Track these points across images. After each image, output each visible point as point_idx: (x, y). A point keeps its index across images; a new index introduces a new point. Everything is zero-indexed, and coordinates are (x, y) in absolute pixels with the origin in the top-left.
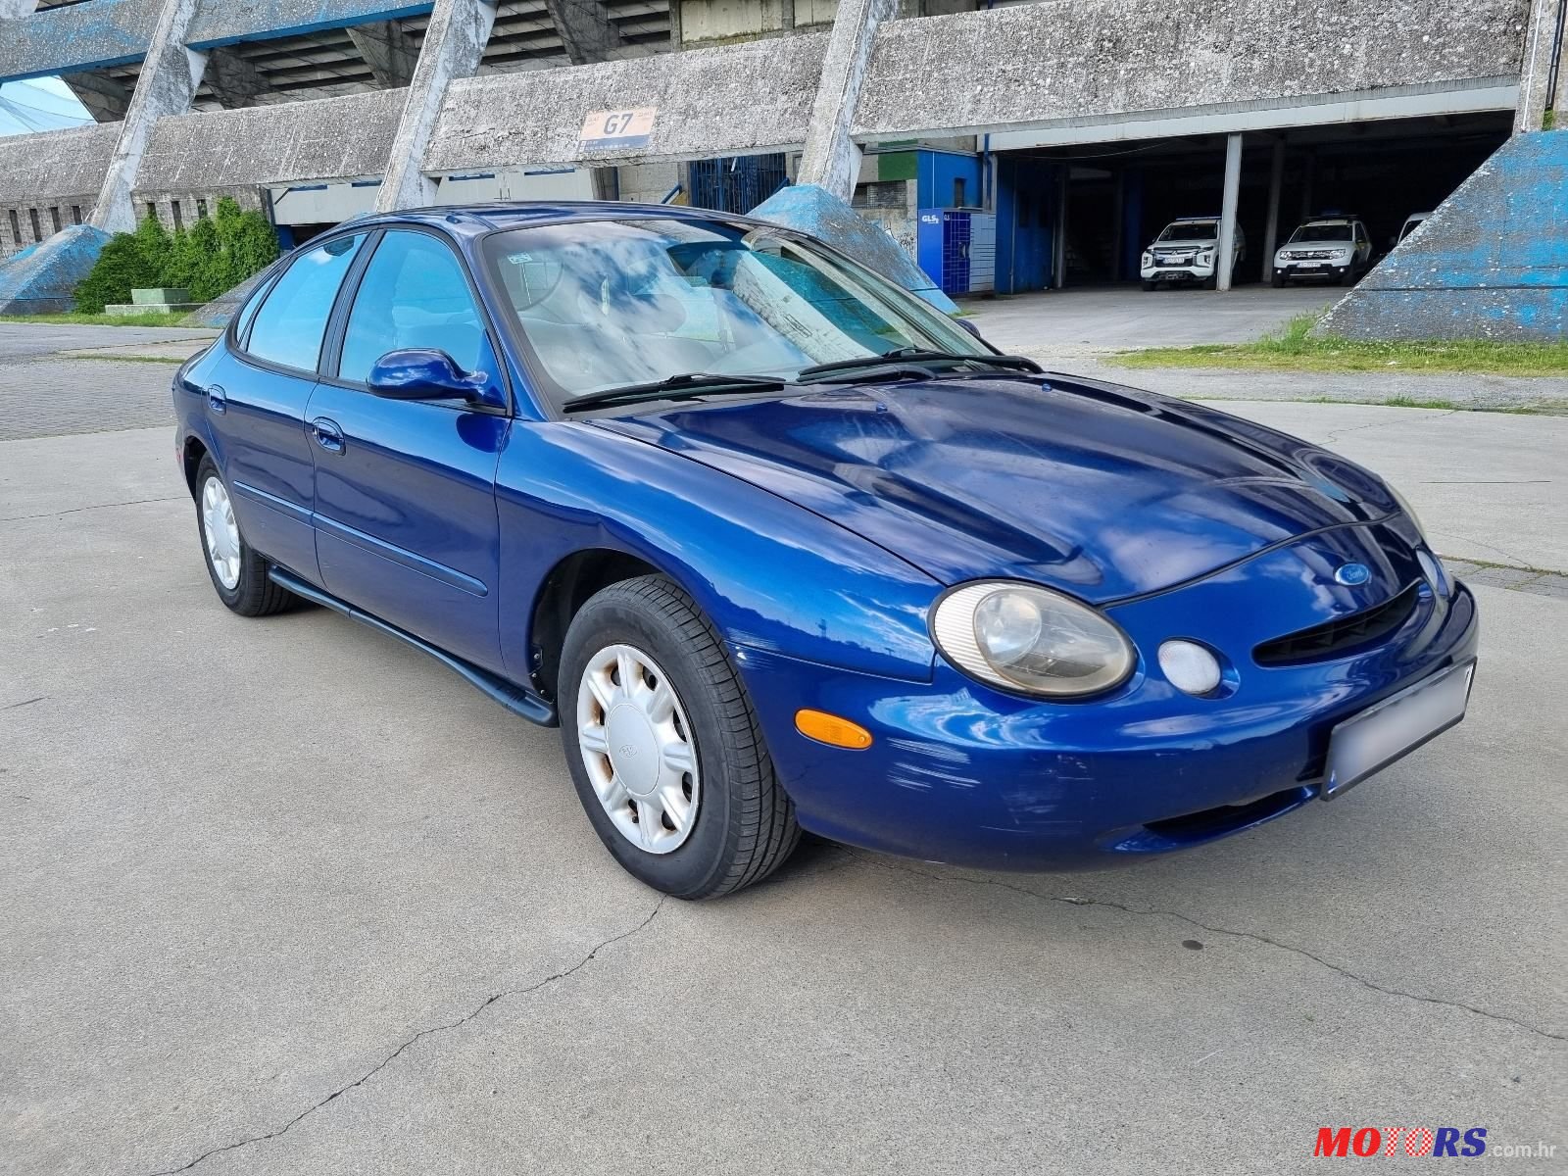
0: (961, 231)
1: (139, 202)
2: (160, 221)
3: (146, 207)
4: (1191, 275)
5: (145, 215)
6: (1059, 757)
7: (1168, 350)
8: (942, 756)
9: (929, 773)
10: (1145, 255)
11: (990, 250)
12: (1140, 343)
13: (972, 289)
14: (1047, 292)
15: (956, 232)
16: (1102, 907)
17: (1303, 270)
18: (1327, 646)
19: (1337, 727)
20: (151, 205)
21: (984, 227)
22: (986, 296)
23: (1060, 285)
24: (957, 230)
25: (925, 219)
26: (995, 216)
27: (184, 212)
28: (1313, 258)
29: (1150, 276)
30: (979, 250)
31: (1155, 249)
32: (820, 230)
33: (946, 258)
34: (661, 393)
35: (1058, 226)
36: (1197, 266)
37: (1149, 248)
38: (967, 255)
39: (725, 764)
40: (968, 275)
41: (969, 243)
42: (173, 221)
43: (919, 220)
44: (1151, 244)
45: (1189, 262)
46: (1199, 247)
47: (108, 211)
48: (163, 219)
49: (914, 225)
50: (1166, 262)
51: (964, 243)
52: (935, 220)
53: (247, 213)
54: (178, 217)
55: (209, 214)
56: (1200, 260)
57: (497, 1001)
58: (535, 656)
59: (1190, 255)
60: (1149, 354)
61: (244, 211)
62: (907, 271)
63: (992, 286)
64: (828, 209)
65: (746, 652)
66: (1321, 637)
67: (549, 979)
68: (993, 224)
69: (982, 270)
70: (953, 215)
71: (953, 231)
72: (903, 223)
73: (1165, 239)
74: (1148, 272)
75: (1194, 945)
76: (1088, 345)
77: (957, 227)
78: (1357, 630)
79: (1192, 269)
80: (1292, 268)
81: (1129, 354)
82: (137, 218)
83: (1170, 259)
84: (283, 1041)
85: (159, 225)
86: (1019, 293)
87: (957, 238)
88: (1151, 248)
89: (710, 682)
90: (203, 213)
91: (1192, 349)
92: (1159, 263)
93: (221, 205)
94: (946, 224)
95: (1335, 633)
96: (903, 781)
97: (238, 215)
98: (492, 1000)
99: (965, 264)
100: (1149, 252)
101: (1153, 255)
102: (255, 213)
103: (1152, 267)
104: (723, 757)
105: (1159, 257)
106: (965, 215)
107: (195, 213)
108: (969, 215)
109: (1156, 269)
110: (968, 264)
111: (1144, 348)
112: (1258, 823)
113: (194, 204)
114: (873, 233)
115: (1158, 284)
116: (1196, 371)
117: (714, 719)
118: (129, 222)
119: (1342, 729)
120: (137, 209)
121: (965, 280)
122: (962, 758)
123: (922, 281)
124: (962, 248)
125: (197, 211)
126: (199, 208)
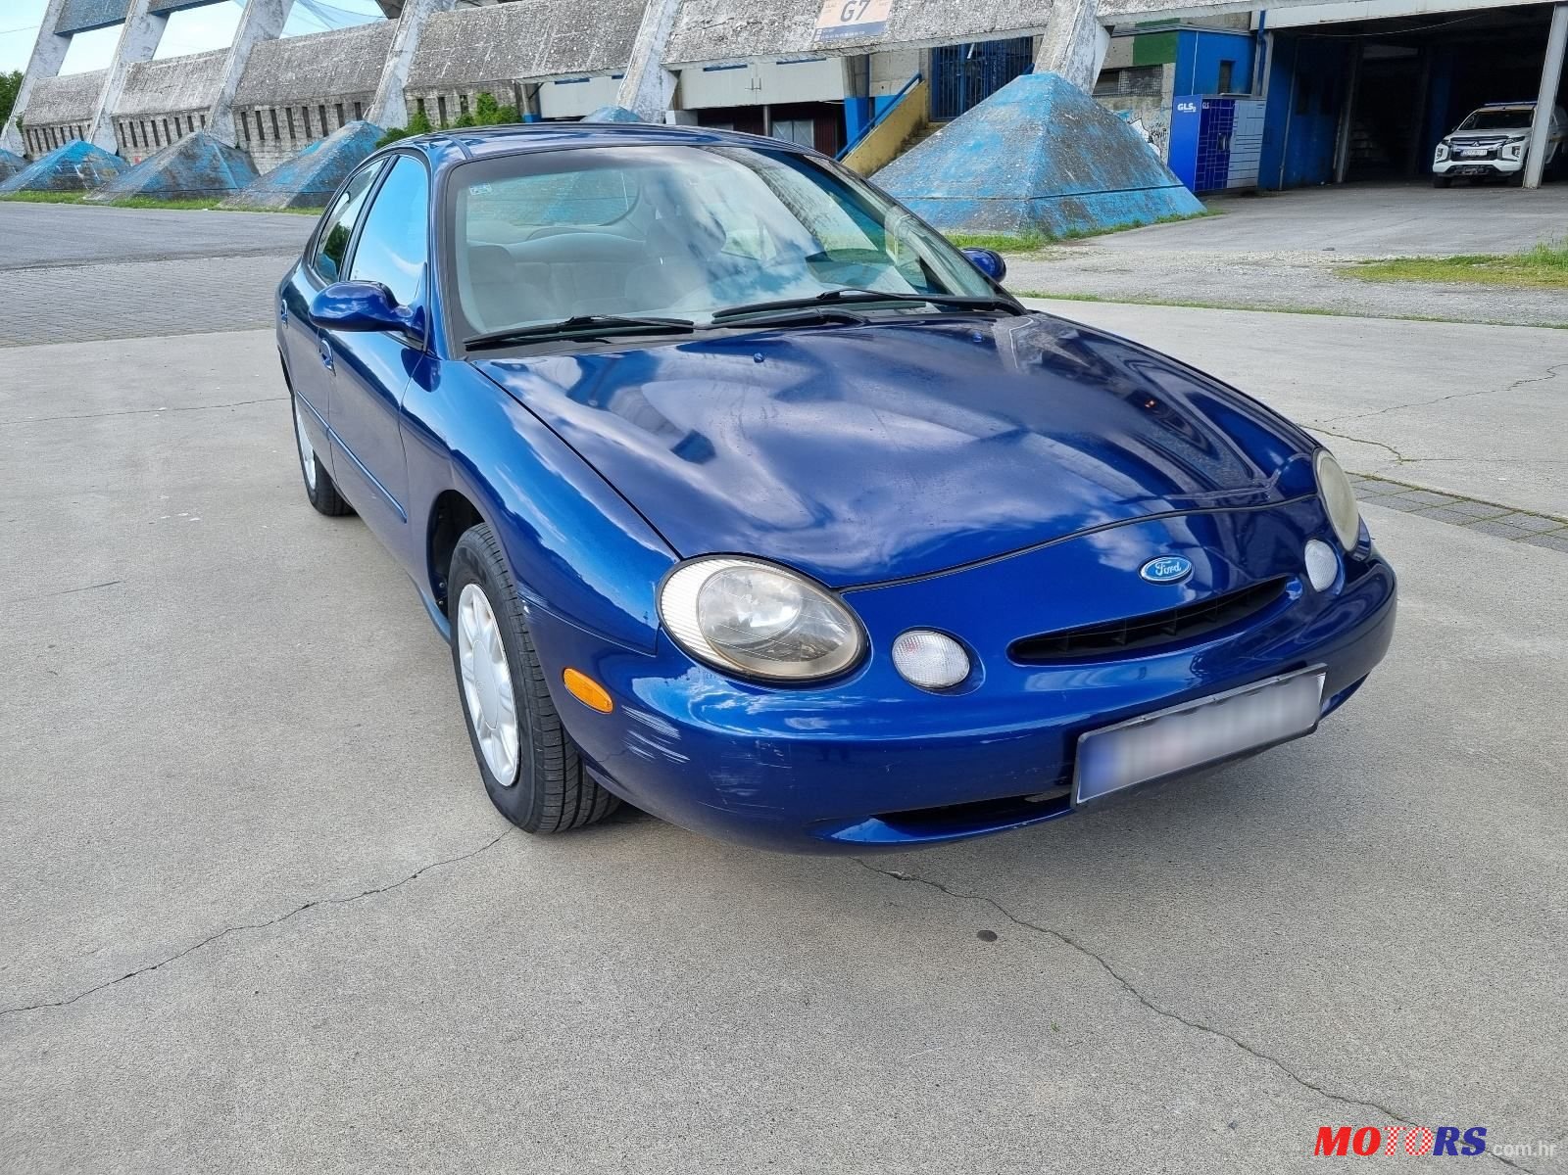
0: (1222, 120)
1: (410, 98)
2: (429, 118)
3: (416, 104)
4: (1493, 170)
5: (415, 111)
6: (757, 742)
7: (1423, 261)
8: (659, 729)
9: (652, 744)
10: (1440, 146)
11: (1256, 141)
12: (1393, 251)
13: (1230, 184)
14: (1325, 187)
15: (1216, 121)
16: (925, 886)
18: (1121, 645)
19: (1085, 736)
20: (421, 101)
21: (1250, 117)
22: (1247, 193)
23: (1340, 179)
24: (1217, 120)
25: (1181, 107)
26: (1265, 103)
27: (448, 108)
29: (1444, 170)
30: (1241, 142)
31: (1452, 140)
32: (1052, 122)
33: (1202, 150)
34: (561, 333)
35: (1345, 114)
36: (1502, 159)
37: (1446, 138)
38: (1228, 146)
39: (527, 710)
40: (1227, 169)
41: (1230, 134)
42: (439, 116)
43: (1174, 108)
44: (1450, 133)
45: (1492, 155)
46: (1507, 138)
47: (383, 107)
48: (430, 115)
49: (1168, 114)
50: (1464, 153)
51: (1224, 134)
52: (1191, 107)
53: (503, 108)
54: (443, 113)
55: (470, 109)
56: (1507, 152)
57: (311, 909)
58: (441, 584)
59: (1495, 147)
60: (1397, 267)
61: (500, 106)
62: (1149, 166)
63: (1255, 182)
64: (1064, 98)
65: (530, 606)
66: (1117, 634)
67: (365, 893)
68: (1262, 112)
69: (1244, 161)
70: (1213, 102)
71: (1212, 120)
72: (1156, 112)
73: (1468, 127)
74: (1441, 165)
75: (989, 936)
76: (1331, 253)
77: (1217, 115)
78: (1168, 629)
79: (1496, 163)
81: (1375, 265)
82: (408, 114)
83: (1469, 151)
84: (120, 920)
85: (427, 120)
86: (1288, 190)
87: (1216, 129)
88: (1448, 138)
89: (518, 630)
90: (464, 109)
91: (1451, 260)
92: (1455, 156)
93: (480, 100)
94: (1204, 112)
95: (1127, 631)
96: (636, 749)
97: (495, 110)
98: (307, 906)
99: (1224, 158)
100: (1445, 143)
101: (1450, 147)
102: (510, 108)
103: (1446, 160)
104: (526, 703)
105: (1456, 149)
106: (1229, 103)
107: (458, 109)
108: (1233, 102)
109: (1451, 163)
110: (1228, 156)
111: (1394, 257)
112: (1024, 823)
113: (457, 100)
114: (1114, 126)
115: (1452, 180)
116: (1441, 286)
117: (519, 666)
118: (401, 118)
119: (1089, 740)
120: (409, 105)
121: (1223, 175)
122: (673, 732)
123: (1165, 179)
124: (1221, 138)
125: (459, 106)
126: (462, 103)
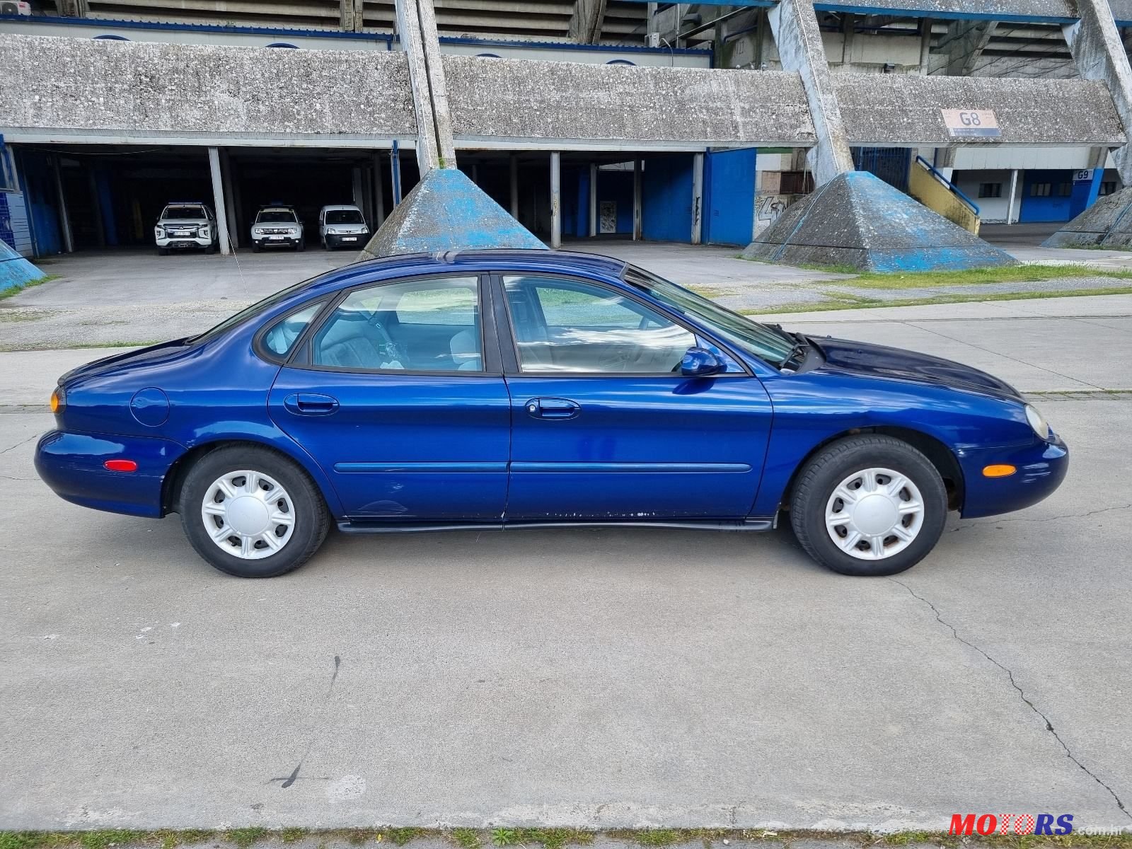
0: (2, 207)
4: (197, 244)
10: (157, 229)
11: (25, 224)
17: (273, 241)
21: (17, 205)
26: (21, 196)
28: (278, 233)
29: (166, 244)
30: (17, 224)
31: (164, 225)
36: (199, 237)
37: (159, 224)
38: (10, 227)
41: (9, 218)
44: (159, 220)
45: (194, 235)
46: (198, 225)
50: (176, 234)
51: (6, 218)
56: (201, 233)
59: (194, 230)
63: (32, 252)
68: (22, 202)
69: (21, 237)
73: (168, 217)
74: (162, 241)
79: (197, 240)
80: (265, 240)
83: (178, 232)
88: (161, 224)
92: (171, 235)
99: (10, 235)
100: (159, 226)
101: (165, 230)
103: (165, 238)
105: (169, 231)
106: (3, 196)
108: (5, 194)
109: (168, 240)
110: (12, 235)
115: (172, 250)
123: (10, 253)
124: (5, 222)
